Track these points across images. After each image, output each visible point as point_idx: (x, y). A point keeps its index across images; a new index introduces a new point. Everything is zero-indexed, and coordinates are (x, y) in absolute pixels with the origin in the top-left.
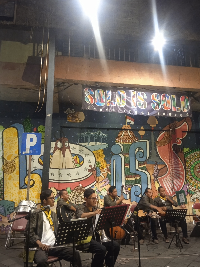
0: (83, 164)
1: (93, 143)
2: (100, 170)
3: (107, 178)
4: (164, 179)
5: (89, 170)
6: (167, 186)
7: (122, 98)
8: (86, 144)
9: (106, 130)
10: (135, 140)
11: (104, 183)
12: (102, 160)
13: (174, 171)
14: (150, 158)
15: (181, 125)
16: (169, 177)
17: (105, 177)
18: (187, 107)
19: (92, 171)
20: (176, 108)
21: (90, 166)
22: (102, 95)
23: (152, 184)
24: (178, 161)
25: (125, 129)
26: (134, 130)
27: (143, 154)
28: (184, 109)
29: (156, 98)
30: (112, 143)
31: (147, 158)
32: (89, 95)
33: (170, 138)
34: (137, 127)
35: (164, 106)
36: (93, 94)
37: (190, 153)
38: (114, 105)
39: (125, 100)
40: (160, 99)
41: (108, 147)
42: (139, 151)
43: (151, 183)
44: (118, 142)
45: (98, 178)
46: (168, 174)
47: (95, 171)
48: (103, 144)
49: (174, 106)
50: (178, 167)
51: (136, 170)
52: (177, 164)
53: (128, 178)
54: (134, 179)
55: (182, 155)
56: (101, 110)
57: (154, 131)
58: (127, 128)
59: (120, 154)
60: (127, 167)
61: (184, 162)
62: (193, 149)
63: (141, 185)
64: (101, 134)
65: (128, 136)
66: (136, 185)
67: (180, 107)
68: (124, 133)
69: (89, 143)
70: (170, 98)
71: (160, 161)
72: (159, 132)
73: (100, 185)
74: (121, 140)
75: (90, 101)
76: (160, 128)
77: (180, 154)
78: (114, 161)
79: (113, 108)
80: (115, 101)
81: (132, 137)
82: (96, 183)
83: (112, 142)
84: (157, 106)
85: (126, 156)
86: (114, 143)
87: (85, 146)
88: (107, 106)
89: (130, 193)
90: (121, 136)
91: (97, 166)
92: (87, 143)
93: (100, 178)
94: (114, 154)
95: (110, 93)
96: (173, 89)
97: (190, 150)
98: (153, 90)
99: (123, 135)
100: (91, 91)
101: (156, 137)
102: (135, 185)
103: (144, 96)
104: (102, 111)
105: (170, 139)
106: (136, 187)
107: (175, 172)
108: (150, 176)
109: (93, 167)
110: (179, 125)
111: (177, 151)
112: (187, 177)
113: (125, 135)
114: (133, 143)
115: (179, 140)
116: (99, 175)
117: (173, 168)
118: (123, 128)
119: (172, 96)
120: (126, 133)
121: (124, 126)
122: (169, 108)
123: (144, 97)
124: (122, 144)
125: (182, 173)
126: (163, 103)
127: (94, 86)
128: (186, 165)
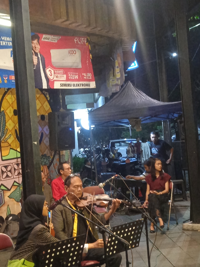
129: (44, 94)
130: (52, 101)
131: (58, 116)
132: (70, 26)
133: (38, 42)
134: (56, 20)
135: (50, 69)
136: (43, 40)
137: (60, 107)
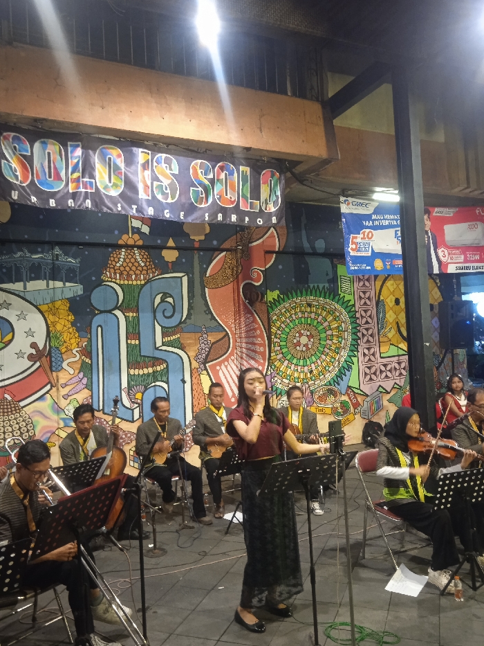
0: (11, 341)
1: (40, 284)
2: (61, 354)
3: (82, 373)
4: (223, 367)
5: (31, 357)
6: (228, 382)
7: (112, 168)
8: (18, 286)
9: (74, 248)
10: (153, 273)
11: (73, 386)
12: (65, 328)
13: (244, 345)
14: (190, 319)
15: (262, 237)
16: (233, 361)
17: (77, 371)
18: (275, 198)
19: (39, 359)
20: (249, 201)
21: (34, 345)
22: (55, 157)
23: (193, 379)
24: (253, 322)
25: (127, 246)
26: (152, 248)
27: (174, 307)
28: (267, 204)
29: (202, 172)
30: (92, 282)
31: (183, 319)
32: (14, 154)
33: (237, 267)
34: (159, 241)
35: (220, 197)
36: (29, 154)
37: (281, 301)
38: (89, 191)
39: (120, 175)
40: (211, 176)
41: (80, 292)
42: (163, 300)
43: (191, 377)
44: (110, 279)
45: (57, 376)
46: (232, 354)
47: (46, 357)
48: (68, 284)
49: (244, 197)
50: (254, 337)
51: (157, 349)
52: (251, 330)
53: (137, 370)
54: (150, 370)
55: (264, 308)
56: (52, 203)
57: (199, 249)
58: (131, 242)
59: (114, 309)
60: (133, 342)
61: (266, 324)
62: (286, 293)
63: (167, 383)
64: (63, 258)
65: (136, 264)
66: (155, 386)
67: (259, 199)
68: (126, 257)
69: (27, 283)
70: (236, 174)
71: (213, 324)
72: (212, 252)
73: (64, 391)
74: (118, 275)
75: (18, 173)
76: (215, 243)
77: (258, 304)
78: (99, 329)
79: (86, 197)
80: (92, 176)
81: (145, 265)
82: (51, 389)
83: (94, 278)
84: (204, 195)
85: (131, 314)
86: (100, 283)
87: (17, 293)
88: (71, 191)
89: (141, 406)
90: (116, 263)
91: (52, 345)
92: (22, 284)
93: (61, 374)
94: (98, 310)
95: (79, 152)
96: (245, 151)
97: (282, 296)
98: (196, 149)
99: (122, 260)
100: (21, 145)
101: (205, 266)
102: (153, 384)
103: (173, 167)
104: (54, 205)
105: (237, 271)
106: (155, 390)
107: (246, 349)
108: (190, 360)
109: (41, 347)
110: (258, 237)
111: (252, 298)
112: (272, 358)
113: (128, 260)
114: (148, 281)
115: (258, 274)
116: (60, 368)
117: (244, 340)
118: (120, 242)
119: (242, 168)
120: (130, 257)
121: (125, 237)
122: (232, 203)
123: (171, 169)
124: (120, 285)
125: (262, 349)
126: (218, 188)
127: (31, 128)
128: (272, 330)
129: (433, 279)
130: (443, 287)
131: (452, 306)
132: (471, 194)
133: (429, 217)
134: (453, 189)
135: (443, 249)
136: (434, 214)
137: (454, 295)
